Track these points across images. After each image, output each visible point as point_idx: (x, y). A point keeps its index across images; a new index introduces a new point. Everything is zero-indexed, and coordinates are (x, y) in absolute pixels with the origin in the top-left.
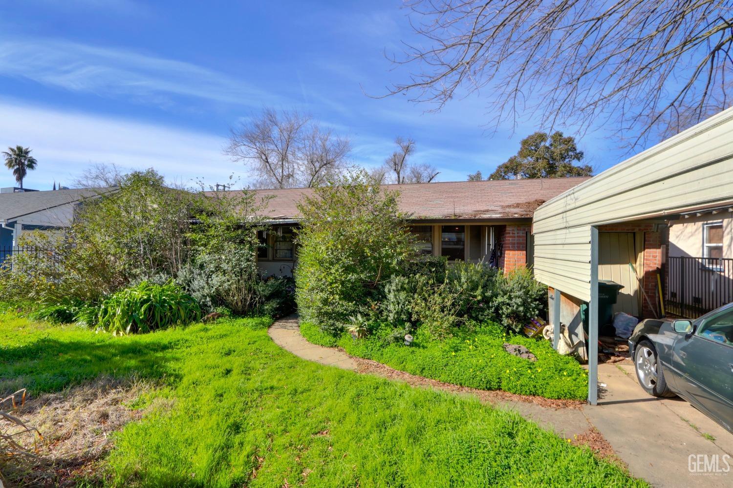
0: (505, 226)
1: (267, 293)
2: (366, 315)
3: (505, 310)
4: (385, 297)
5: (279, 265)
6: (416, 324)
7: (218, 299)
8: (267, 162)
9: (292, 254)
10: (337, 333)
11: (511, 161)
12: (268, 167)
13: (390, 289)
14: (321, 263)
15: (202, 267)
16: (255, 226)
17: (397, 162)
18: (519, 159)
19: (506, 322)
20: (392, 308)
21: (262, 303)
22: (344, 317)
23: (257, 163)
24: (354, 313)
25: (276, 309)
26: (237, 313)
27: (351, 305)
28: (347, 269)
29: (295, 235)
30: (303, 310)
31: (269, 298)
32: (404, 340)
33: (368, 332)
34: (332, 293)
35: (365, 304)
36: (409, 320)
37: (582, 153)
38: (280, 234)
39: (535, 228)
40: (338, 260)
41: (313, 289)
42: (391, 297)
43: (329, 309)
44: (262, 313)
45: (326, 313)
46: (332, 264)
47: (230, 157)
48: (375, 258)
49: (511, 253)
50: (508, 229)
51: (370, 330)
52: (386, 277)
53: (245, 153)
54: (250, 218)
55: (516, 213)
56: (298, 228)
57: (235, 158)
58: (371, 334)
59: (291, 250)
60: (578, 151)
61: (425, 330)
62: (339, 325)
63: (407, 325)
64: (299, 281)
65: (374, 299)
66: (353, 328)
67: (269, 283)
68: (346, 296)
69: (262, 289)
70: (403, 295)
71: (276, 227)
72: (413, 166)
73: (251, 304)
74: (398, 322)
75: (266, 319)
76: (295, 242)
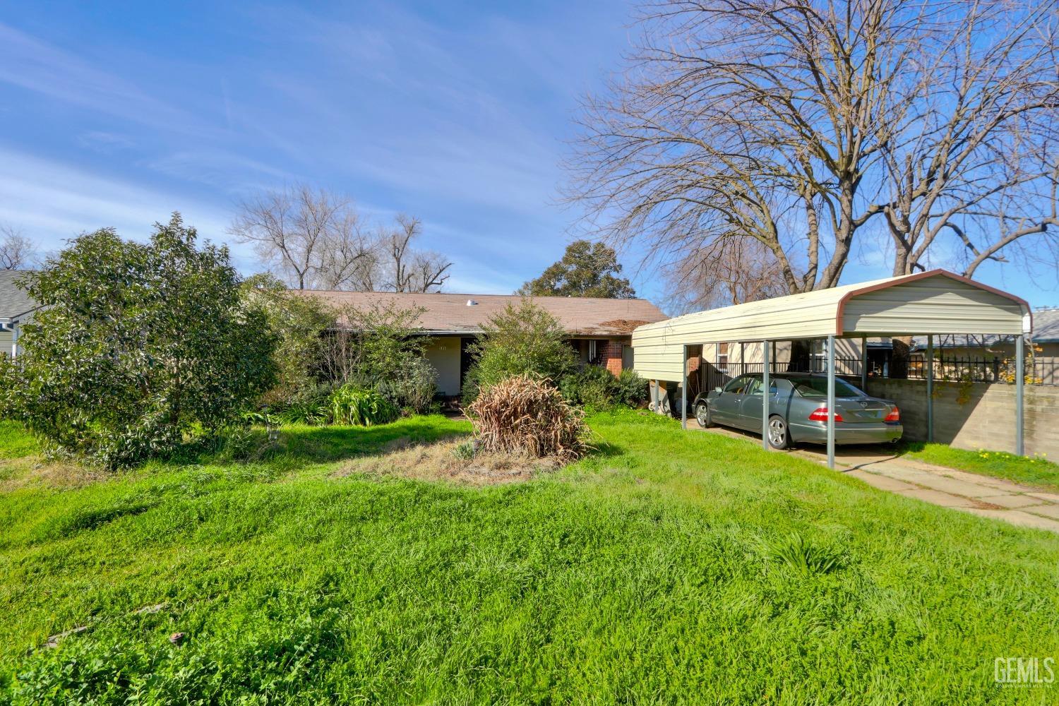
0: (606, 342)
3: (628, 395)
11: (556, 266)
17: (397, 245)
18: (563, 265)
19: (628, 402)
37: (620, 266)
39: (634, 343)
44: (432, 412)
49: (612, 360)
50: (610, 343)
55: (615, 330)
60: (617, 263)
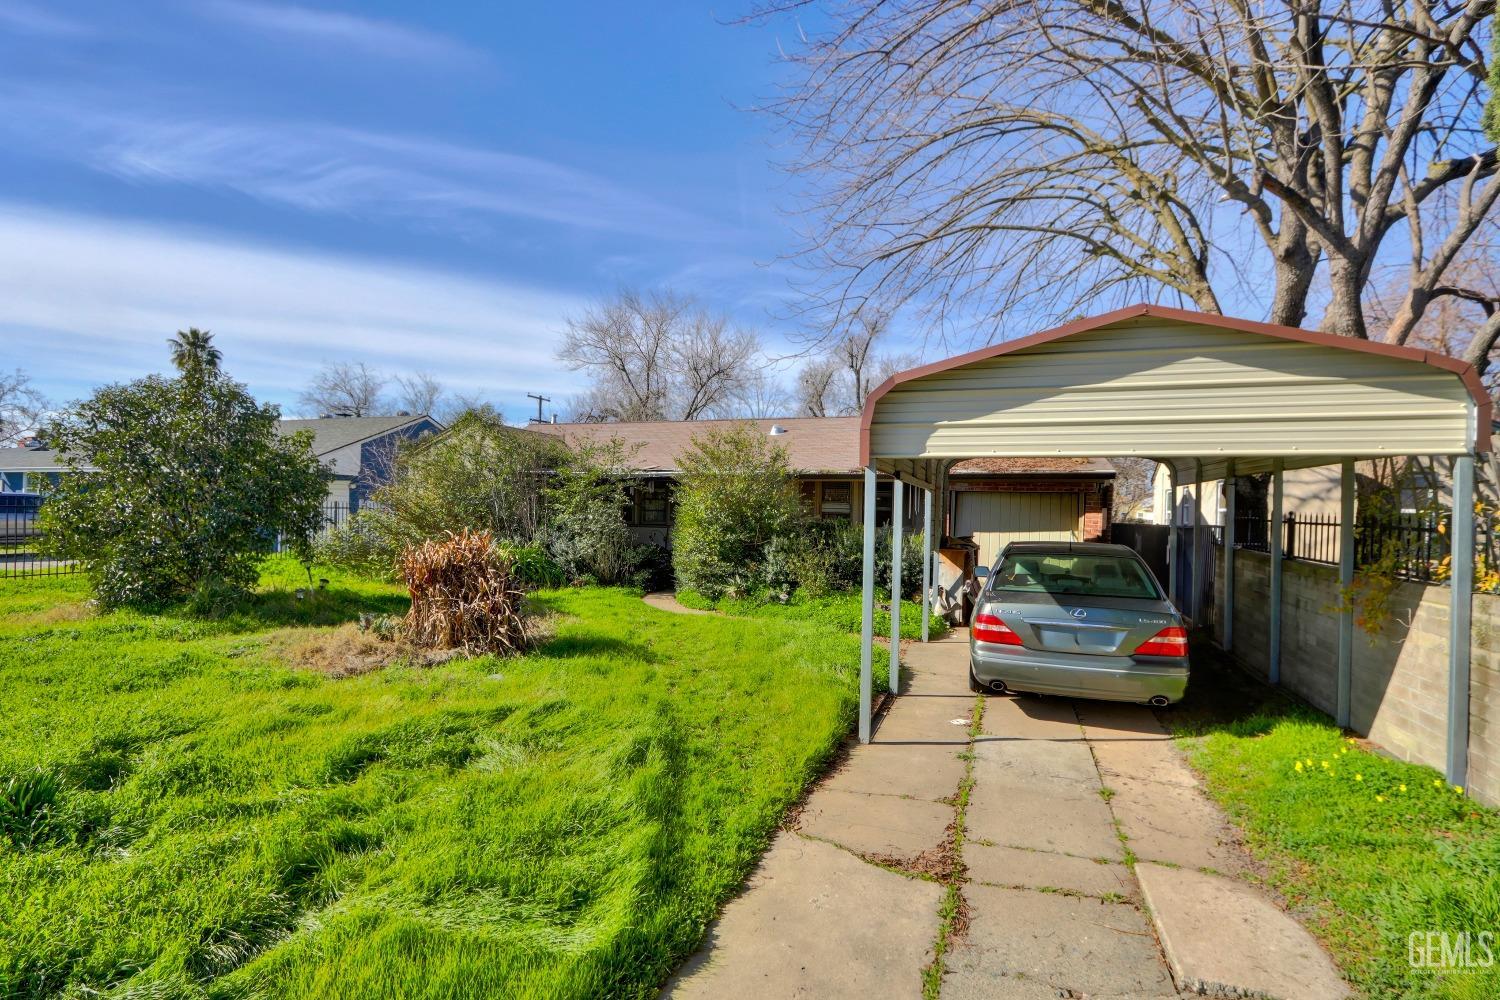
1: (638, 560)
2: (744, 577)
4: (764, 559)
5: (648, 530)
6: (794, 585)
7: (583, 566)
8: (624, 370)
9: (665, 517)
10: (716, 597)
12: (625, 378)
13: (769, 550)
14: (700, 523)
15: (560, 528)
16: (624, 481)
17: (855, 352)
20: (770, 571)
21: (632, 574)
22: (722, 579)
23: (608, 371)
24: (733, 575)
25: (648, 580)
26: (604, 582)
27: (728, 567)
28: (727, 529)
29: (672, 492)
30: (681, 575)
31: (639, 568)
32: (780, 599)
33: (746, 593)
34: (710, 554)
35: (744, 565)
36: (787, 582)
38: (651, 489)
40: (718, 519)
41: (691, 551)
42: (770, 558)
43: (708, 571)
44: (632, 584)
45: (705, 577)
46: (711, 524)
47: (565, 362)
48: (756, 518)
51: (748, 591)
52: (767, 538)
53: (589, 355)
54: (617, 470)
56: (676, 485)
57: (573, 364)
58: (749, 594)
59: (665, 511)
61: (799, 592)
62: (718, 588)
63: (785, 586)
64: (676, 543)
65: (753, 560)
66: (731, 590)
67: (640, 550)
68: (724, 558)
69: (631, 557)
70: (781, 556)
71: (647, 480)
72: (885, 359)
73: (620, 572)
74: (776, 583)
75: (638, 590)
76: (672, 500)
